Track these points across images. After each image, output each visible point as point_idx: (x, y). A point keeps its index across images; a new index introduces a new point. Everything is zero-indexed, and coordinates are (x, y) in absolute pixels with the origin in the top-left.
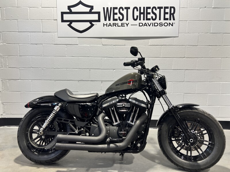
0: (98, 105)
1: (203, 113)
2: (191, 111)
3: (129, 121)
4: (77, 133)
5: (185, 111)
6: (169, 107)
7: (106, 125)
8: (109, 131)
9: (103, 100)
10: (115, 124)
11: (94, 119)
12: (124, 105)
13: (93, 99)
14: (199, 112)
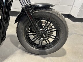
1: (56, 15)
2: (46, 11)
5: (40, 11)
6: (22, 6)
14: (53, 13)
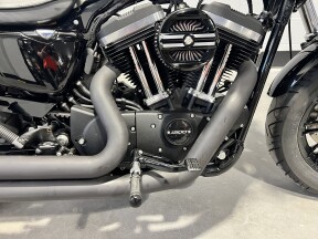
0: (86, 36)
3: (195, 88)
4: (21, 146)
7: (122, 107)
8: (133, 129)
9: (101, 16)
10: (151, 100)
11: (79, 88)
12: (189, 41)
13: (60, 12)
